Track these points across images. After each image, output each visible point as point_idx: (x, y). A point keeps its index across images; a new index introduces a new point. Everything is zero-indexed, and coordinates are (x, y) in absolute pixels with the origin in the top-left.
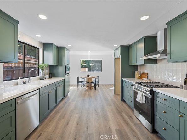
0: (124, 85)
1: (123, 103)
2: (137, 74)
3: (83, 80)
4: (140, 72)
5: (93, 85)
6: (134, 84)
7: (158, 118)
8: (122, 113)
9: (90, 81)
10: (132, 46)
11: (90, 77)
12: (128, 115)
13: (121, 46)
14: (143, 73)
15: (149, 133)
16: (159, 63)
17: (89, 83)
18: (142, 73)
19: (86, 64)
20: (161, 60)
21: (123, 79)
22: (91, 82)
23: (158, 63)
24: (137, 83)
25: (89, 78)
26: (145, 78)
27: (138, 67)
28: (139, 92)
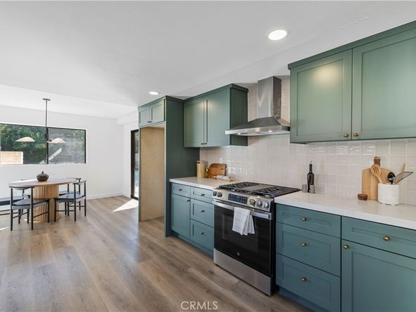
0: (174, 196)
1: (176, 242)
2: (200, 167)
3: (18, 194)
4: (207, 163)
5: (61, 206)
6: (217, 190)
7: (284, 260)
8: (189, 270)
9: (51, 196)
10: (195, 102)
11: (49, 182)
12: (204, 272)
13: (166, 96)
14: (214, 165)
15: (266, 297)
16: (253, 145)
17: (48, 201)
18: (209, 165)
19: (32, 140)
20: (257, 137)
21: (172, 180)
22: (56, 199)
23: (252, 143)
24: (221, 188)
25: (48, 186)
26: (221, 174)
27: (201, 152)
28: (237, 209)
